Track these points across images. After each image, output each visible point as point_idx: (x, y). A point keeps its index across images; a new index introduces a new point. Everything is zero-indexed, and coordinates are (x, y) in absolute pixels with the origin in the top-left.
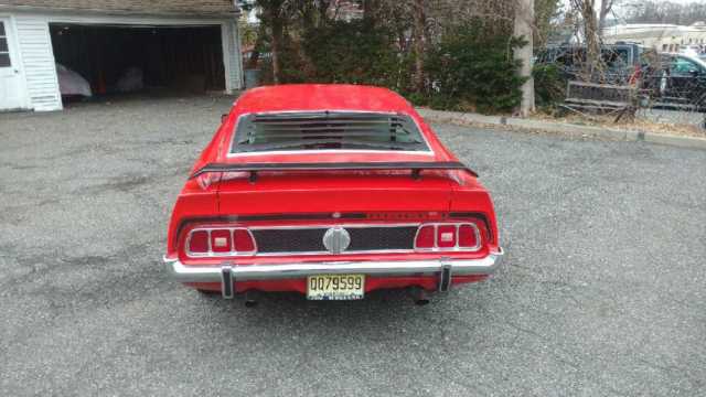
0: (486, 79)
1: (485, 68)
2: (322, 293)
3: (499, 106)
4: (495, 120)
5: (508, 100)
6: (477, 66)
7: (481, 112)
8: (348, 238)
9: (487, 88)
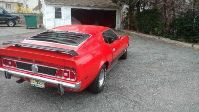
0: (188, 30)
1: (188, 27)
2: (34, 84)
3: (192, 40)
4: (190, 45)
5: (196, 38)
6: (185, 26)
7: (186, 42)
8: (38, 69)
9: (188, 34)
